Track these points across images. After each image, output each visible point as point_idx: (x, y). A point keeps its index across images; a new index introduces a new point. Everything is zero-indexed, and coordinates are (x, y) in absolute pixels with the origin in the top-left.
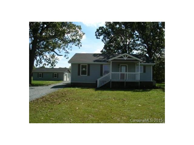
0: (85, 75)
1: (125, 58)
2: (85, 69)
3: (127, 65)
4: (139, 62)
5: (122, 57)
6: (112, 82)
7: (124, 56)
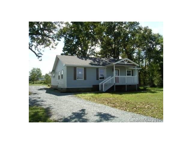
0: (82, 80)
1: (126, 63)
2: (81, 72)
3: (119, 69)
4: (136, 67)
5: (123, 62)
6: (116, 86)
7: (125, 61)
